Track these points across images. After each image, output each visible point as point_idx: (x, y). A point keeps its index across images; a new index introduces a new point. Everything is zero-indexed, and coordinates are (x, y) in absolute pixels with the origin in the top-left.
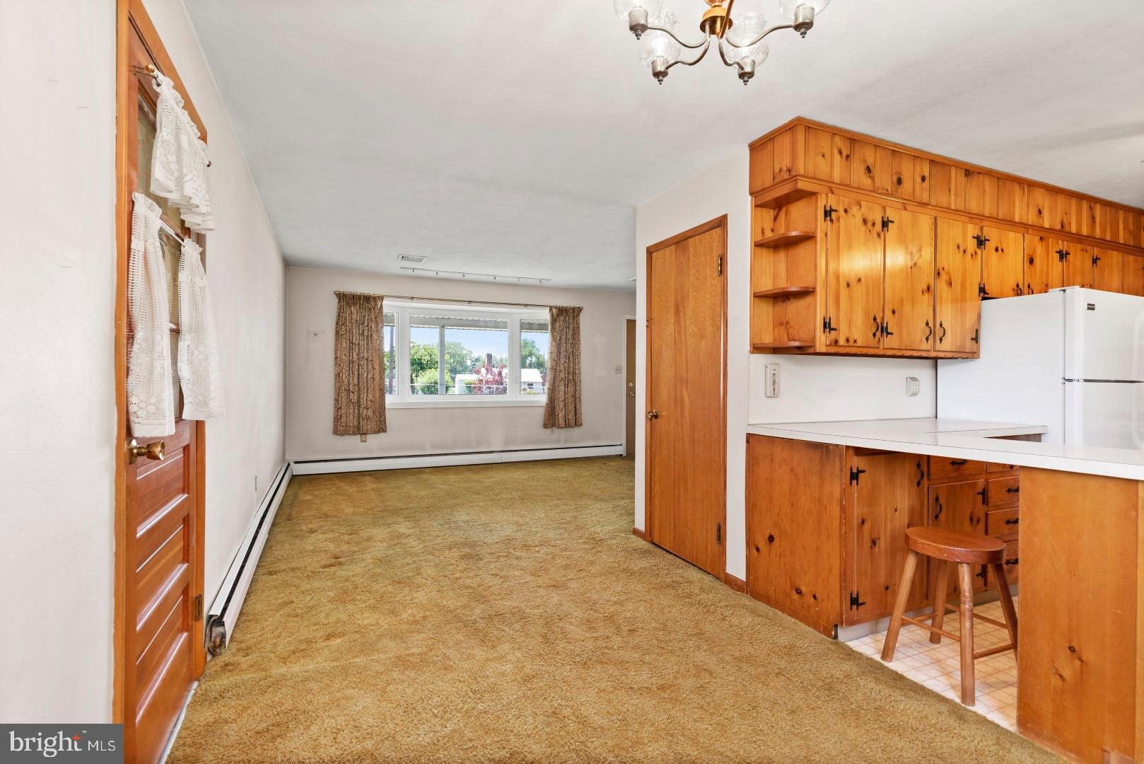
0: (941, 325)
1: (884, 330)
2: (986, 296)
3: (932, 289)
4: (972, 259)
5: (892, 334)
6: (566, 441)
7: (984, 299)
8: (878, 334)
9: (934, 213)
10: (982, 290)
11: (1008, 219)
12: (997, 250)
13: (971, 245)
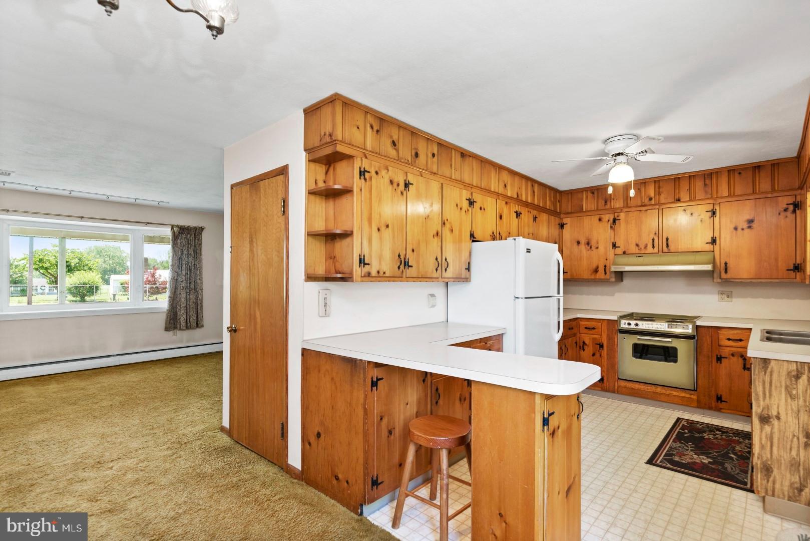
0: (446, 260)
1: (407, 264)
2: (474, 239)
3: (440, 234)
4: (466, 214)
5: (412, 266)
6: (188, 341)
7: (473, 241)
8: (402, 267)
9: (442, 181)
10: (472, 235)
11: (487, 188)
12: (481, 209)
13: (465, 204)
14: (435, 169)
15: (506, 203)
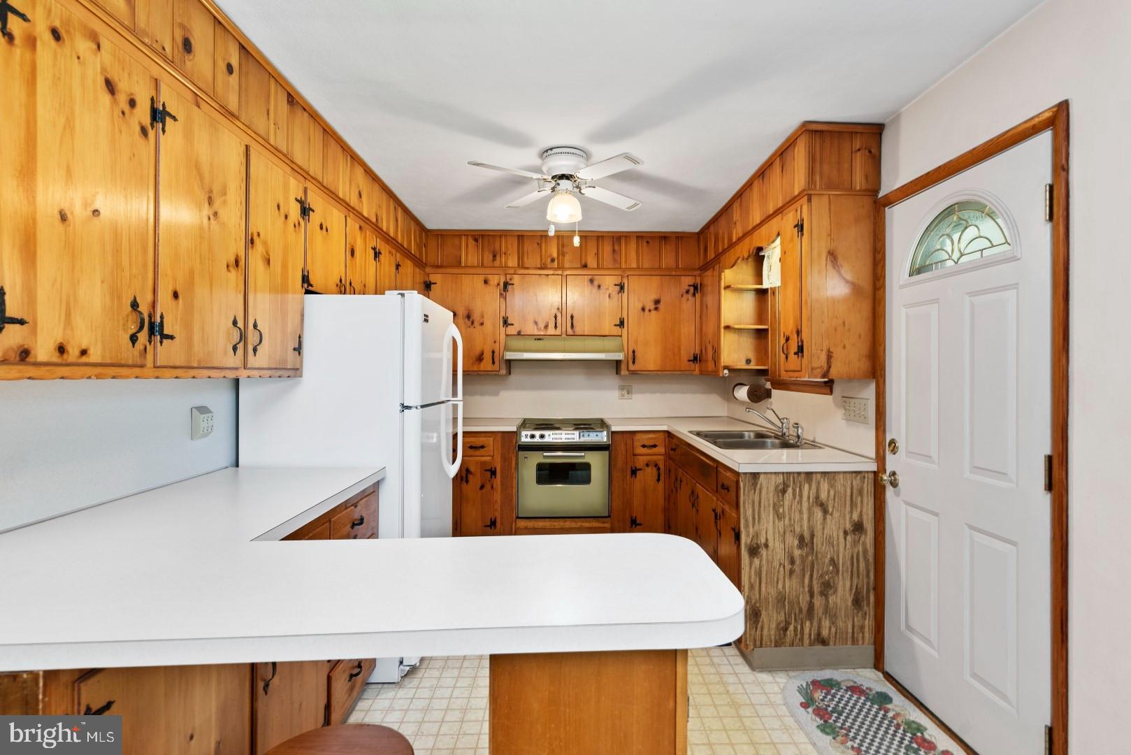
0: (255, 326)
1: (156, 330)
2: (310, 288)
3: (242, 263)
4: (295, 231)
5: (172, 337)
7: (308, 292)
8: (143, 337)
9: (247, 140)
10: (305, 279)
11: (332, 189)
12: (321, 228)
13: (295, 210)
14: (233, 105)
15: (360, 228)
